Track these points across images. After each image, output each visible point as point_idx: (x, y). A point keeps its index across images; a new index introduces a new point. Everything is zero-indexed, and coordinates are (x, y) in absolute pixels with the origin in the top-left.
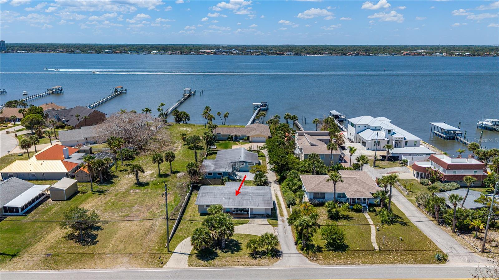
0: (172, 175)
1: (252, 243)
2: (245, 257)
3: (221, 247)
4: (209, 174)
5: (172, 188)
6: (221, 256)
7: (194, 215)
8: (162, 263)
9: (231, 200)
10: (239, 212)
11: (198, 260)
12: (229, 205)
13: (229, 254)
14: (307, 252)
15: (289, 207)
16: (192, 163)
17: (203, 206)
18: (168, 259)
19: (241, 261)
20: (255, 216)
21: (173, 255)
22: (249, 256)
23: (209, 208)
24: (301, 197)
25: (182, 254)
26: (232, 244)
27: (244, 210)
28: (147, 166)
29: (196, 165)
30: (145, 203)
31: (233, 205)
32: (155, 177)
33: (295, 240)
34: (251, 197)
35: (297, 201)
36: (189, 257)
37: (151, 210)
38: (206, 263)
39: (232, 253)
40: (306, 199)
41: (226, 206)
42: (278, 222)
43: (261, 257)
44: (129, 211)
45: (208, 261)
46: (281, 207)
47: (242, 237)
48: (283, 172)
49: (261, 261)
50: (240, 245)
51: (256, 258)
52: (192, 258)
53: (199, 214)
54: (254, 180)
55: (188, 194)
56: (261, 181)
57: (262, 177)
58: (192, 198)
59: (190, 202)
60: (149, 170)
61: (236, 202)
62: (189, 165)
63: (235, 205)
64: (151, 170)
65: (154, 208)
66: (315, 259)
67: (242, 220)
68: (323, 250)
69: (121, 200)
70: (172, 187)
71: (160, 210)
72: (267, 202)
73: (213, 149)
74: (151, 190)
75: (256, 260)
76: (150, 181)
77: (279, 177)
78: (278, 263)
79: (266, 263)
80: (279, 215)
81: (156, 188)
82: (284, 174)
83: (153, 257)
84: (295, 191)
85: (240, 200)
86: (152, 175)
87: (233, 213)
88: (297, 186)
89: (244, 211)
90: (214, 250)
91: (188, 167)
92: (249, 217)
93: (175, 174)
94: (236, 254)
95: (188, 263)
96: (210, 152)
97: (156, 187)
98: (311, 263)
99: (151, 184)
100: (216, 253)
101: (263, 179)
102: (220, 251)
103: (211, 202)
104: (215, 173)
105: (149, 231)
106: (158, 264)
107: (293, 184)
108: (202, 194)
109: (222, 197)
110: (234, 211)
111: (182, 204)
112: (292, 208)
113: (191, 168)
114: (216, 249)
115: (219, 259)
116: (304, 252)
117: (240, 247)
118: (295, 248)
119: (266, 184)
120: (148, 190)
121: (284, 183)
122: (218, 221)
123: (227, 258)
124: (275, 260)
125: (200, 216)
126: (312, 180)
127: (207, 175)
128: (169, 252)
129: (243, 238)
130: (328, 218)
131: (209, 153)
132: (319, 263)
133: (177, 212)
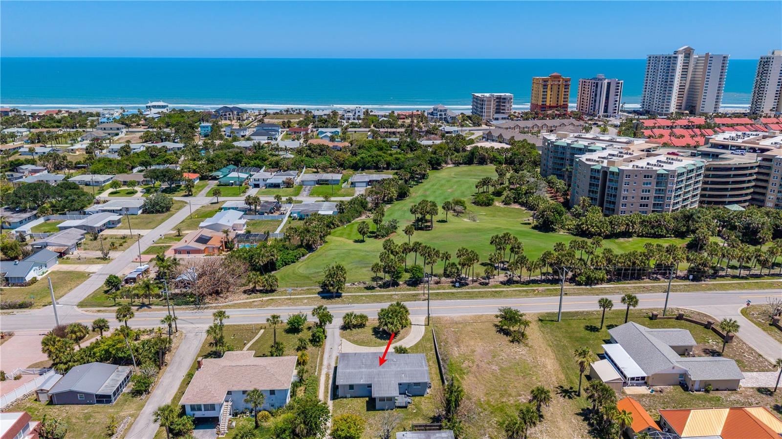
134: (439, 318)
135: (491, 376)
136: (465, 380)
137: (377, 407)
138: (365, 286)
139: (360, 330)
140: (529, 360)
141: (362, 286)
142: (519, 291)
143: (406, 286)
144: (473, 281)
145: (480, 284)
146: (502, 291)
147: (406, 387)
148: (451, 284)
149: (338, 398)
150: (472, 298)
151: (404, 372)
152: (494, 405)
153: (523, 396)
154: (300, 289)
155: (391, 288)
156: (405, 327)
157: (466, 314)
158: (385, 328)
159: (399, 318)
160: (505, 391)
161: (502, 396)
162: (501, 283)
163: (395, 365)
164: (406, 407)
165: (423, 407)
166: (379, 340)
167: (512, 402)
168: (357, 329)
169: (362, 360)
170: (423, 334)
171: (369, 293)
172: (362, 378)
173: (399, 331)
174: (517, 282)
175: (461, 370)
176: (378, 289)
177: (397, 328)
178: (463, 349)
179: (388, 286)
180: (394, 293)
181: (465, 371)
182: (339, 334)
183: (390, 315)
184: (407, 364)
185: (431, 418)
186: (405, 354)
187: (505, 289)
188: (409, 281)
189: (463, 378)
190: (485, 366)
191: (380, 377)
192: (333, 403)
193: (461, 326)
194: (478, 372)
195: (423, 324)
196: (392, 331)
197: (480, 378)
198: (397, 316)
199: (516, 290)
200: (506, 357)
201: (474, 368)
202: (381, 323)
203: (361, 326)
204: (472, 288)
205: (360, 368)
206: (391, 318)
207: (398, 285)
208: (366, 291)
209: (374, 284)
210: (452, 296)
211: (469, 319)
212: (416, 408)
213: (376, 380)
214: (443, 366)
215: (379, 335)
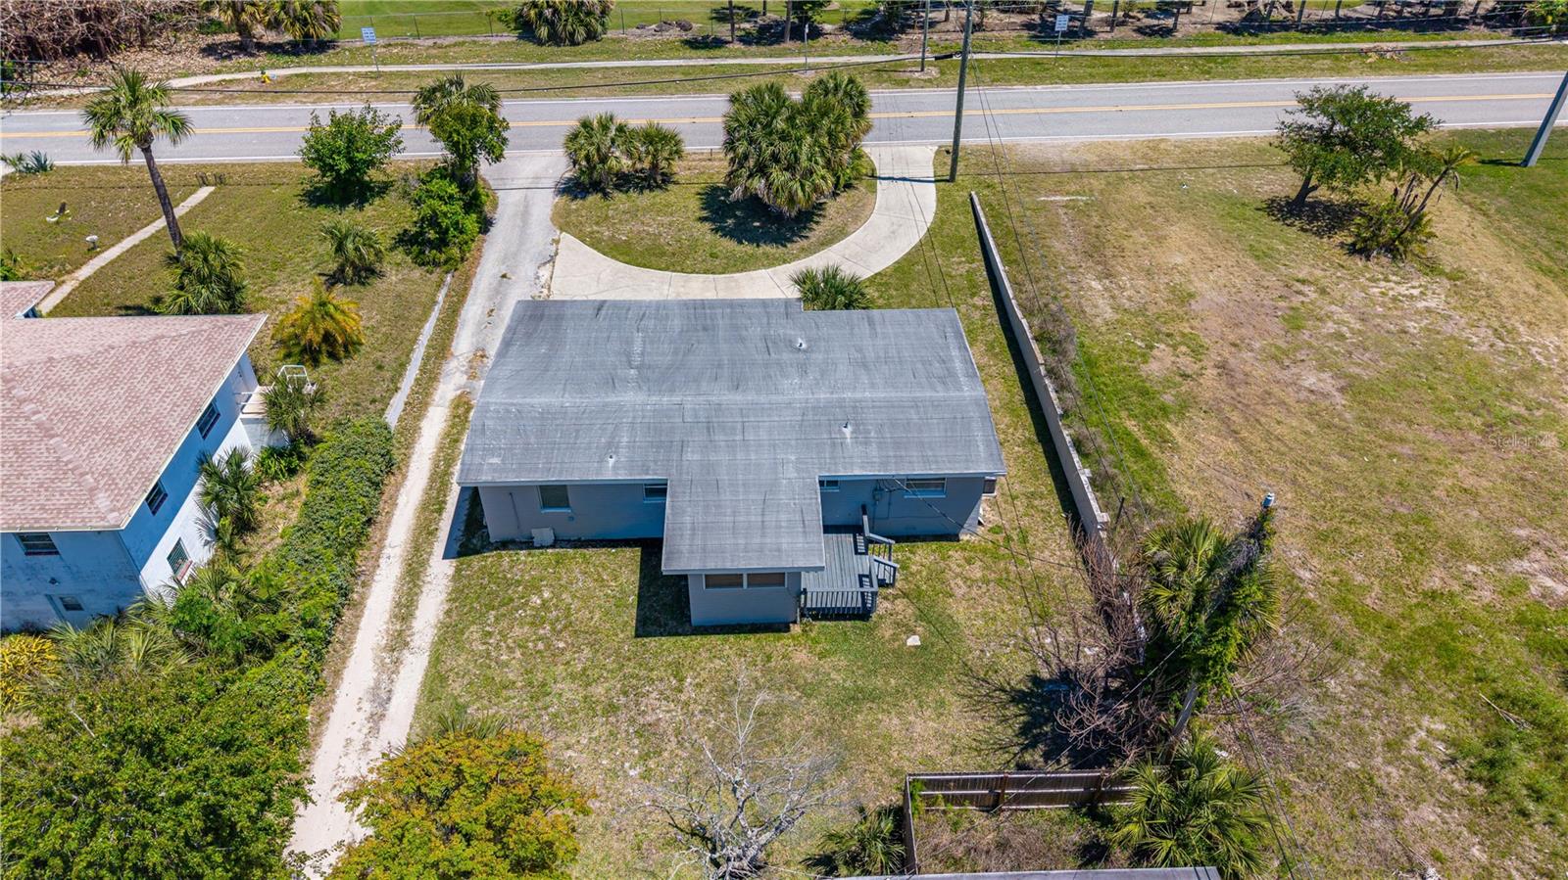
25: (903, 178)
26: (736, 217)
36: (872, 168)
117: (706, 206)
129: (694, 245)
134: (993, 151)
135: (1312, 428)
136: (1175, 449)
137: (697, 614)
138: (688, 36)
139: (646, 198)
140: (1480, 339)
141: (674, 34)
142: (1303, 54)
143: (847, 37)
144: (1112, 23)
145: (1140, 30)
146: (1235, 56)
147: (865, 497)
148: (1025, 33)
149: (486, 546)
150: (1118, 77)
151: (852, 414)
152: (1391, 612)
153: (1539, 554)
154: (430, 42)
155: (789, 44)
156: (848, 186)
157: (1110, 138)
158: (758, 184)
159: (825, 141)
160: (1423, 519)
161: (1415, 551)
162: (1221, 27)
163: (803, 369)
164: (862, 614)
165: (959, 611)
166: (729, 244)
167: (1487, 595)
168: (633, 194)
169: (629, 342)
170: (930, 218)
171: (700, 60)
172: (611, 447)
173: (820, 206)
174: (1284, 26)
175: (1144, 393)
176: (738, 46)
177: (816, 189)
178: (1133, 287)
179: (778, 38)
180: (801, 60)
181: (1168, 398)
182: (548, 211)
183: (780, 124)
184: (865, 365)
185: (1018, 697)
186: (855, 314)
187: (1241, 47)
188: (858, 22)
189: (1163, 440)
190: (1260, 372)
191: (719, 437)
192: (458, 575)
193: (1097, 184)
194: (1236, 403)
195: (930, 173)
196: (792, 200)
197: (1255, 438)
198: (813, 128)
199: (1289, 54)
200: (1358, 326)
201: (1210, 382)
202: (740, 161)
203: (654, 179)
204: (1111, 44)
205: (611, 382)
206: (784, 137)
207: (816, 33)
208: (689, 52)
209: (723, 30)
210: (1038, 73)
211: (1128, 155)
212: (922, 616)
213: (692, 456)
214: (1051, 372)
215: (730, 221)
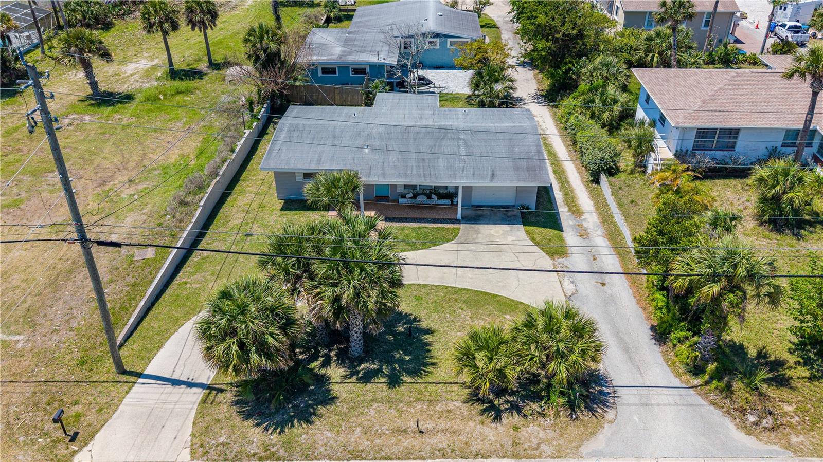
0: (213, 74)
1: (480, 348)
2: (451, 406)
3: (347, 348)
4: (325, 71)
5: (203, 112)
6: (344, 401)
7: (261, 206)
8: (73, 439)
9: (393, 157)
10: (422, 199)
11: (238, 420)
12: (384, 175)
13: (379, 386)
14: (722, 385)
15: (597, 181)
16: (261, 27)
17: (292, 174)
18: (106, 410)
19: (433, 432)
20: (480, 212)
21: (136, 388)
22: (466, 402)
23: (308, 186)
24: (644, 147)
25: (176, 383)
26: (394, 334)
27: (441, 191)
28: (144, 47)
29: (275, 35)
30: (98, 161)
31: (399, 176)
32: (158, 79)
33: (648, 318)
34: (466, 145)
35: (626, 160)
36: (204, 401)
37: (107, 188)
38: (275, 438)
39: (394, 382)
40: (664, 151)
41: (375, 179)
42: (564, 234)
43: (519, 410)
44: (29, 190)
45: (281, 426)
46: (568, 182)
47: (432, 298)
48: (566, 64)
49: (524, 433)
50: (428, 338)
51: (497, 418)
52: (214, 409)
53: (280, 204)
54: (467, 91)
55: (247, 132)
56: (492, 95)
57: (497, 81)
58: (264, 147)
59: (255, 159)
60: (146, 58)
61: (413, 163)
62: (251, 32)
63: (406, 175)
64: (151, 58)
65: (120, 178)
66: (768, 422)
67: (432, 230)
68: (789, 373)
69: (19, 150)
70: (202, 109)
71: (140, 187)
72: (523, 163)
73: (346, 7)
74: (131, 116)
75: (500, 428)
76: (140, 90)
77: (547, 83)
78: (599, 442)
79: (548, 442)
80: (563, 210)
81: (150, 111)
82: (570, 69)
83: (45, 399)
84: (612, 128)
85: (425, 156)
86: (148, 74)
87: (402, 201)
88: (617, 109)
89: (441, 196)
90: (315, 364)
91: (250, 40)
92: (459, 216)
93: (219, 69)
94: (409, 386)
95: (193, 435)
96: (336, 11)
97: (152, 107)
98: (749, 441)
99: (139, 98)
100: (322, 380)
101: (499, 87)
102: (342, 371)
103: (319, 161)
104: (344, 68)
105: (70, 272)
106: (56, 442)
107: (604, 103)
108: (290, 131)
109: (359, 142)
110: (403, 196)
111: (219, 167)
112: (611, 184)
113: (258, 45)
114: (326, 363)
115: (334, 418)
116: (706, 383)
117: (424, 348)
118: (660, 358)
119: (508, 102)
120: (123, 115)
121: (568, 102)
122: (327, 251)
123: (372, 412)
124: (586, 426)
125: (282, 210)
126: (682, 83)
127: (320, 74)
128: (124, 372)
129: (438, 307)
130: (761, 224)
131: (332, 15)
132: (788, 446)
133: (195, 194)
215: (401, 329)
